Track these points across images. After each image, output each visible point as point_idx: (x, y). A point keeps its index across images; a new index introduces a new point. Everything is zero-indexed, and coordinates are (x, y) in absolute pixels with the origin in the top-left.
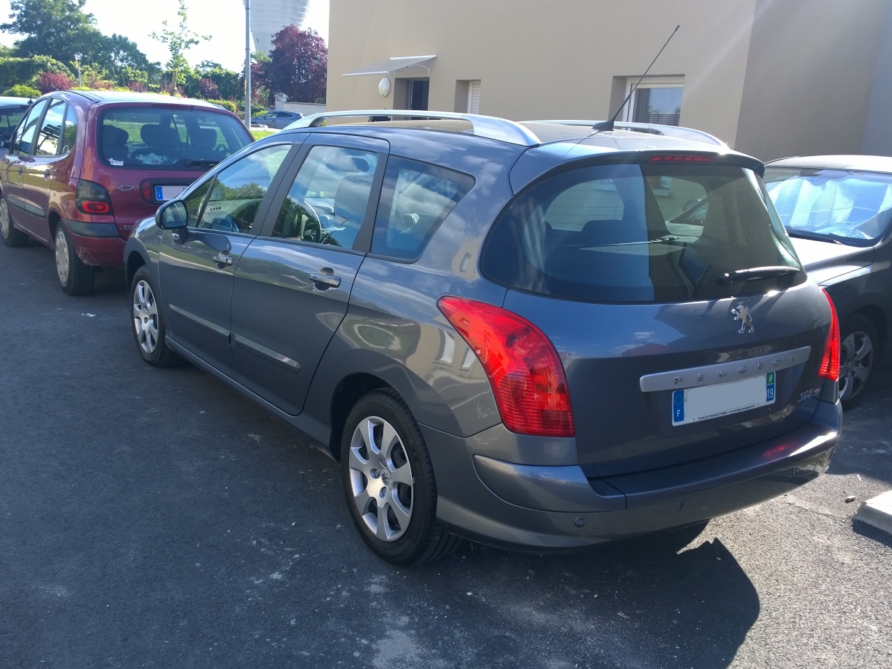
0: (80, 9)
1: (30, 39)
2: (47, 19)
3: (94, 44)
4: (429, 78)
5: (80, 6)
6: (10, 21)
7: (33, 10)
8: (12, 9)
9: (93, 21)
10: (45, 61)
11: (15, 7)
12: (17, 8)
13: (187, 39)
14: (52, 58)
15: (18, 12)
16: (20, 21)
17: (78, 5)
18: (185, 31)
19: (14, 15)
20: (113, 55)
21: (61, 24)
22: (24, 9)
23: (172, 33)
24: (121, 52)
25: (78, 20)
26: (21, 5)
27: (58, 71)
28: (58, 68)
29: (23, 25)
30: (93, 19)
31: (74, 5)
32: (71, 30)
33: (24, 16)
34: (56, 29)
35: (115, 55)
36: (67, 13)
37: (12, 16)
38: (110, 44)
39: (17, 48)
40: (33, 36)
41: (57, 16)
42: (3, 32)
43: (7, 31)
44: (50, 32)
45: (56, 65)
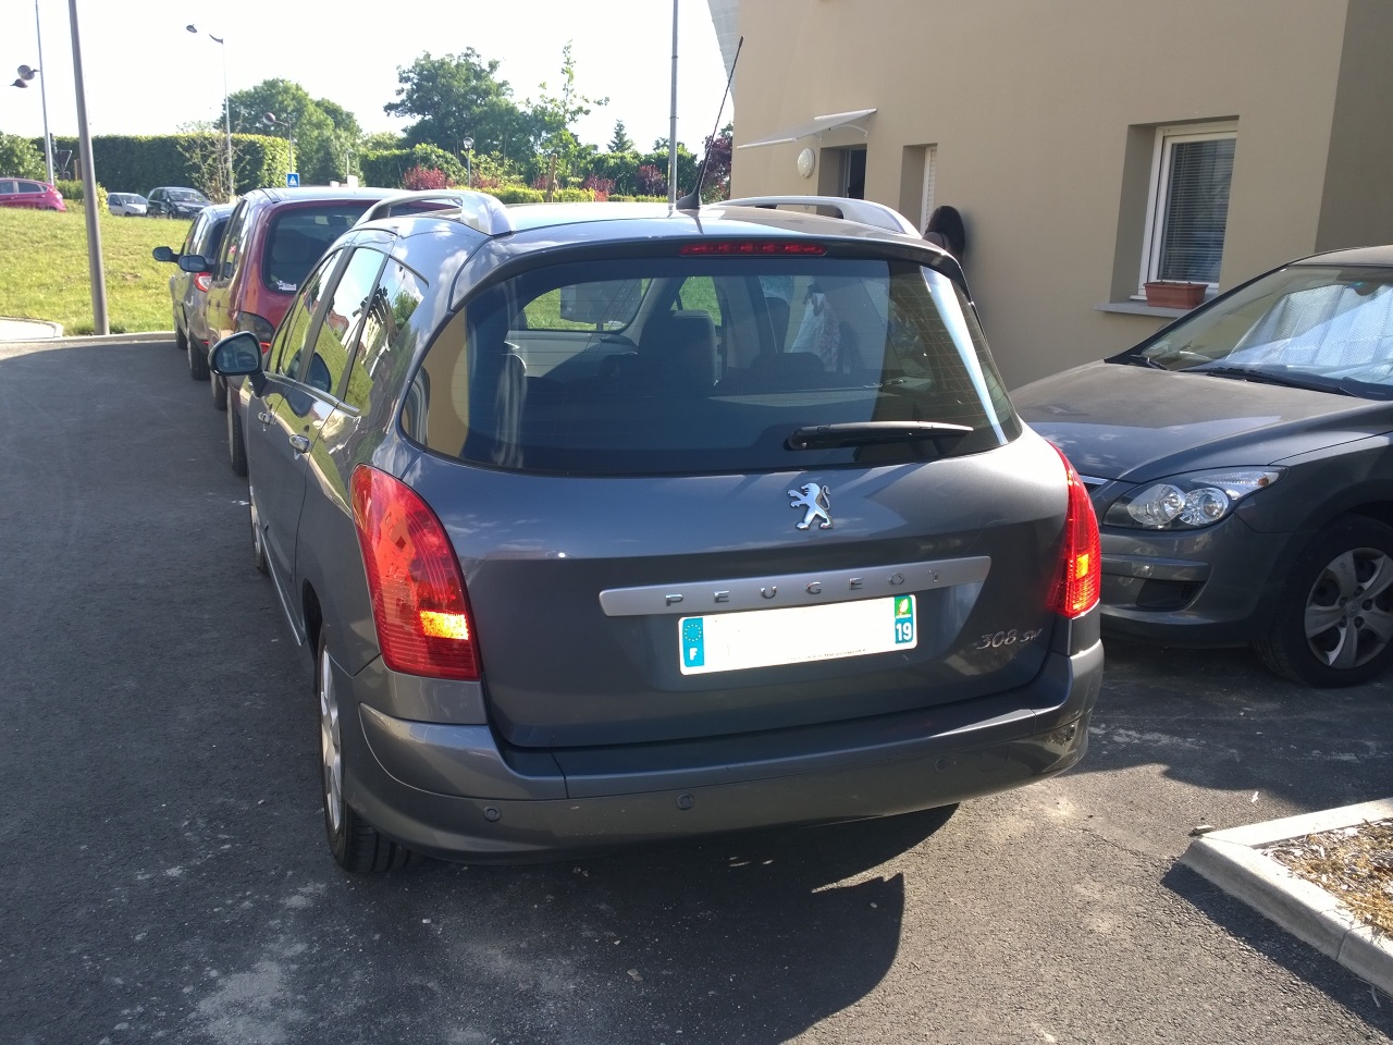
0: (491, 76)
1: (423, 122)
2: (447, 92)
3: (507, 124)
4: (866, 145)
5: (491, 72)
6: (397, 100)
7: (428, 82)
8: (400, 82)
9: (508, 92)
10: (429, 151)
11: (404, 78)
12: (407, 80)
13: (572, 108)
14: (438, 147)
15: (408, 86)
16: (410, 97)
17: (488, 70)
18: (571, 96)
19: (403, 91)
20: (532, 139)
21: (465, 98)
22: (415, 81)
23: (552, 101)
24: (544, 134)
25: (487, 93)
26: (412, 75)
27: (445, 166)
28: (447, 162)
29: (415, 104)
30: (508, 89)
31: (483, 71)
32: (478, 107)
33: (417, 91)
34: (457, 106)
35: (535, 139)
36: (474, 83)
37: (399, 92)
38: (527, 122)
39: (404, 135)
40: (427, 118)
41: (458, 86)
42: (389, 114)
43: (393, 112)
44: (449, 111)
45: (443, 157)
